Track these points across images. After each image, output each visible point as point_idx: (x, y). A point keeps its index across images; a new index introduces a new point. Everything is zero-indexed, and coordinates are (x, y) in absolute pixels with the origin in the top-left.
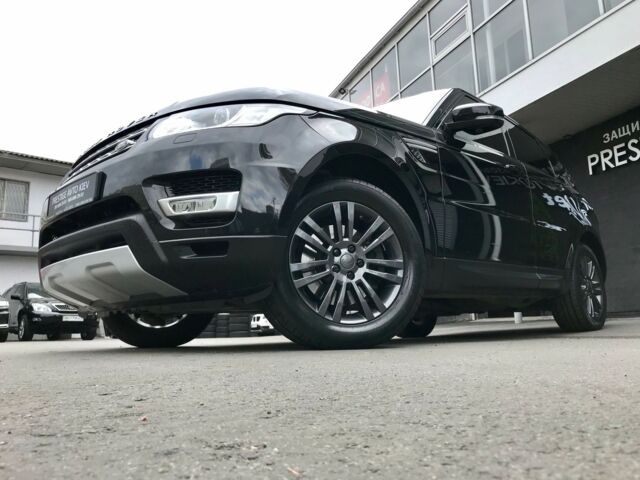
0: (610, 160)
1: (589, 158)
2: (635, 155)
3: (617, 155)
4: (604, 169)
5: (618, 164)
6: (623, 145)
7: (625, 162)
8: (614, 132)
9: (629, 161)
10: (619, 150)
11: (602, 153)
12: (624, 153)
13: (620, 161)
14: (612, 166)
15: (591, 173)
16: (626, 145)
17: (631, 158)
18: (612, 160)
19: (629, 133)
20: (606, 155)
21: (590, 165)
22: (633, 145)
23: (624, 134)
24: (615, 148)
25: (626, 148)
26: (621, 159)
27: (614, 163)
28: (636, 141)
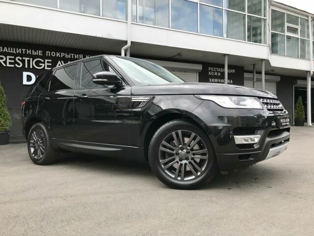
0: (3, 62)
2: (19, 64)
3: (8, 61)
5: (8, 65)
6: (13, 57)
7: (13, 66)
8: (5, 48)
9: (15, 66)
10: (10, 59)
12: (13, 61)
14: (4, 65)
16: (15, 58)
17: (16, 65)
18: (5, 62)
19: (14, 52)
20: (1, 58)
22: (19, 59)
23: (12, 52)
24: (8, 57)
25: (14, 59)
26: (10, 63)
27: (6, 64)
28: (21, 59)
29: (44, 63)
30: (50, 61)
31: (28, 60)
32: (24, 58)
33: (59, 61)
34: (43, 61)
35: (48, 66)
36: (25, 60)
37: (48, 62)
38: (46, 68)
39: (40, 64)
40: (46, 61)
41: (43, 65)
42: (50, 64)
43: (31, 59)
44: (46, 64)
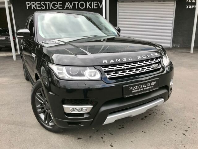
0: (35, 6)
1: (27, 3)
2: (43, 7)
3: (37, 5)
4: (33, 8)
6: (39, 2)
10: (38, 4)
11: (32, 3)
13: (38, 7)
14: (35, 8)
15: (27, 8)
17: (42, 8)
18: (36, 6)
20: (33, 4)
21: (27, 5)
22: (43, 3)
24: (37, 3)
25: (40, 4)
26: (39, 7)
27: (36, 8)
28: (44, 3)
29: (57, 4)
30: (61, 2)
31: (48, 3)
32: (46, 2)
33: (67, 2)
34: (57, 3)
35: (60, 7)
36: (46, 3)
37: (60, 4)
38: (59, 8)
39: (55, 6)
40: (59, 3)
41: (57, 6)
42: (61, 5)
43: (50, 2)
44: (59, 5)
